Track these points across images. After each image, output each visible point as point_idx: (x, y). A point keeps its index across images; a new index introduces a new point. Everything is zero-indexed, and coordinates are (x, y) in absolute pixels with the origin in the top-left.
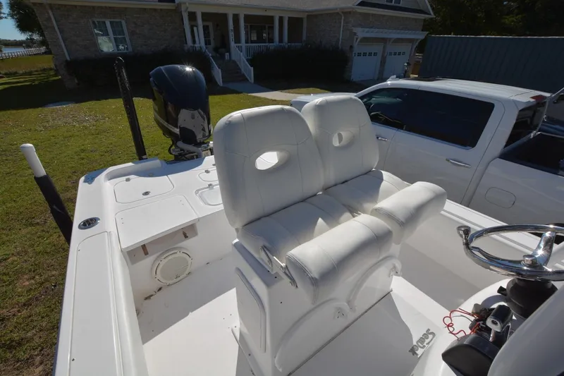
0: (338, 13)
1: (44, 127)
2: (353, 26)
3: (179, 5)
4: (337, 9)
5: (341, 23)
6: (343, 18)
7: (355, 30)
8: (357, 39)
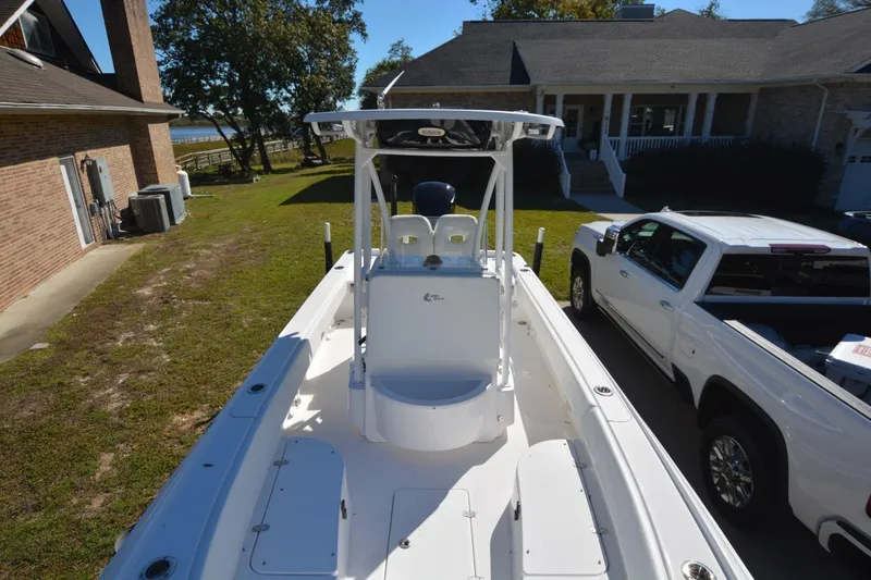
0: (815, 87)
1: (346, 222)
2: (849, 108)
3: (535, 87)
4: (811, 80)
5: (820, 101)
6: (826, 95)
7: (851, 115)
8: (856, 131)
